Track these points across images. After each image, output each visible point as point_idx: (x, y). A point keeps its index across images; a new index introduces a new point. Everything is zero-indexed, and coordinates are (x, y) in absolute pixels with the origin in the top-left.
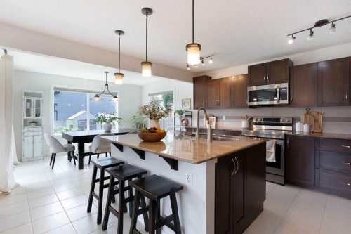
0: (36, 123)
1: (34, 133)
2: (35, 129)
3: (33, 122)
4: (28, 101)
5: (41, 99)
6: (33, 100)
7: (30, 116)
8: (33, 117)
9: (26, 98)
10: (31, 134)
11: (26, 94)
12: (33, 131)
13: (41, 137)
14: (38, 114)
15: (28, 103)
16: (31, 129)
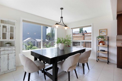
0: (11, 44)
1: (9, 52)
2: (9, 49)
3: (8, 43)
4: (4, 27)
5: (14, 27)
6: (8, 26)
7: (5, 38)
8: (8, 39)
9: (2, 24)
10: (7, 52)
11: (2, 21)
12: (8, 50)
13: (14, 54)
14: (12, 38)
15: (5, 29)
16: (6, 48)
